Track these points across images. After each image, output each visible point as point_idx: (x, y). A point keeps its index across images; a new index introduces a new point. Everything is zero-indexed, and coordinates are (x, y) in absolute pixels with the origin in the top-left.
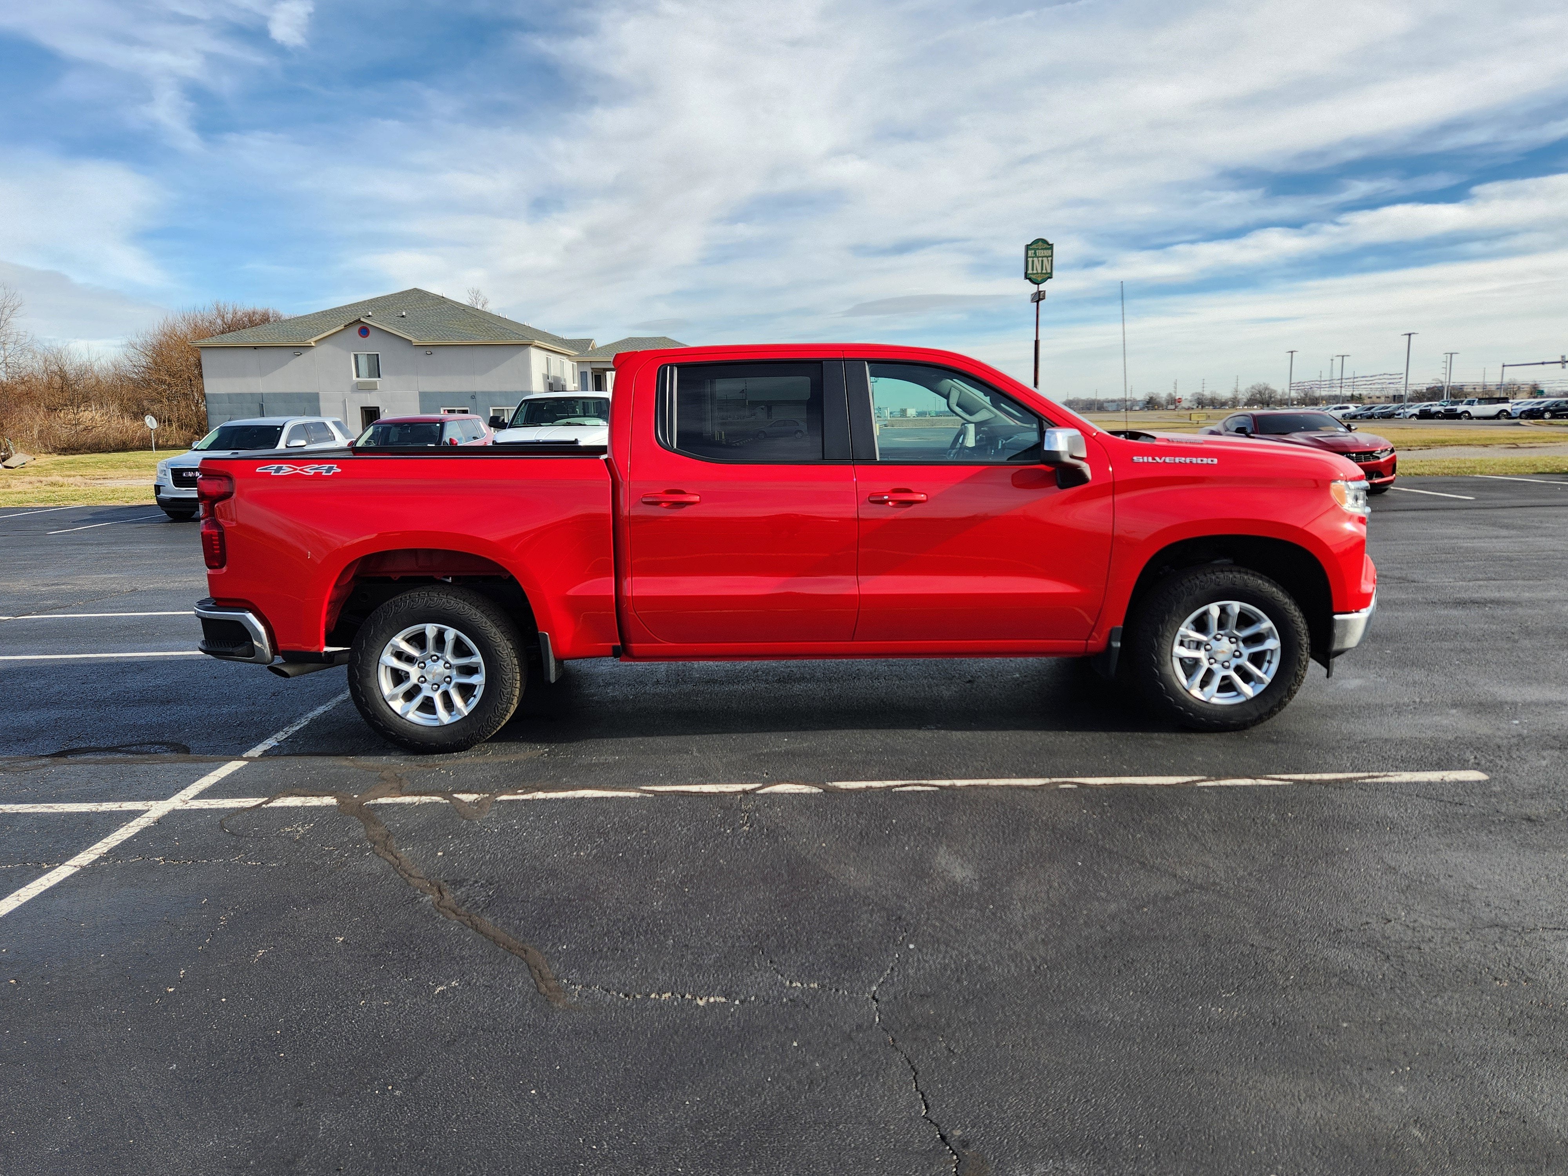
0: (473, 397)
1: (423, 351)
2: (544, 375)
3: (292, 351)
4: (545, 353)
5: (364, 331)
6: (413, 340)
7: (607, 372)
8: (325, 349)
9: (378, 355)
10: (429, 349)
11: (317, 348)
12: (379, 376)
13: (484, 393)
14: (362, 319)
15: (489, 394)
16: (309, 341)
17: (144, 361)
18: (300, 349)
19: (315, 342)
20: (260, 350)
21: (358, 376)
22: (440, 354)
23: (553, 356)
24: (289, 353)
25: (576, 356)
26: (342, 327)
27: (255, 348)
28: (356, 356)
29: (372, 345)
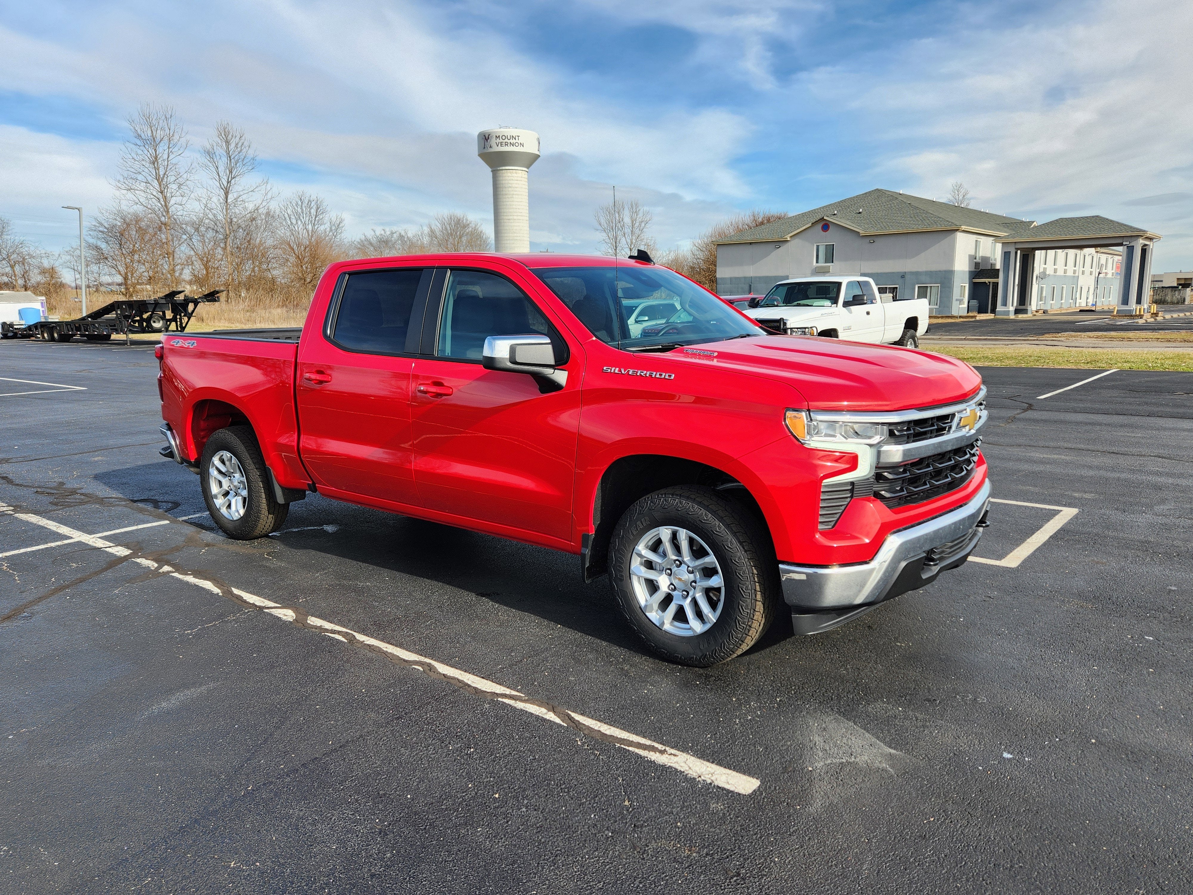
0: (903, 276)
1: (867, 240)
2: (970, 256)
3: (773, 245)
4: (975, 237)
5: (826, 227)
6: (861, 232)
7: (1037, 252)
8: (797, 241)
9: (833, 245)
10: (872, 238)
11: (792, 242)
12: (833, 262)
13: (912, 273)
14: (825, 218)
15: (917, 274)
16: (786, 237)
17: (701, 255)
18: (779, 243)
19: (791, 237)
20: (753, 245)
21: (817, 262)
22: (880, 242)
23: (982, 239)
24: (772, 246)
25: (1005, 237)
26: (810, 225)
27: (751, 243)
28: (818, 247)
29: (832, 237)
